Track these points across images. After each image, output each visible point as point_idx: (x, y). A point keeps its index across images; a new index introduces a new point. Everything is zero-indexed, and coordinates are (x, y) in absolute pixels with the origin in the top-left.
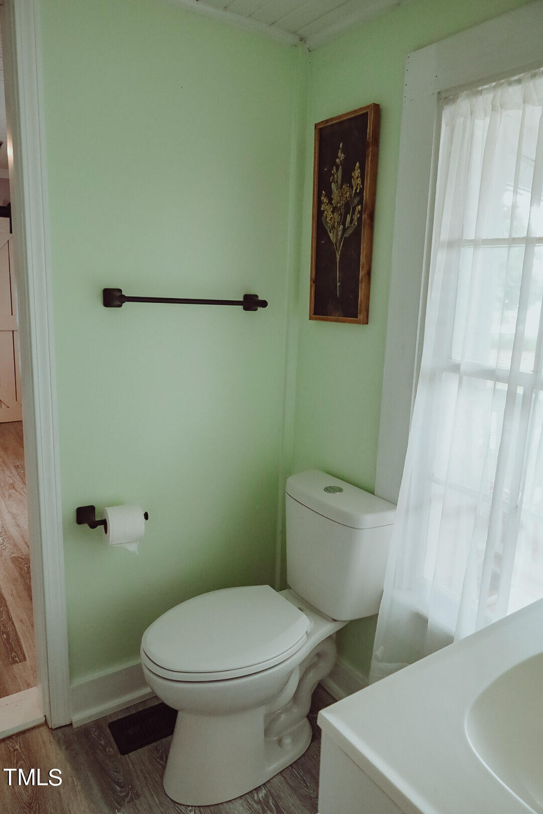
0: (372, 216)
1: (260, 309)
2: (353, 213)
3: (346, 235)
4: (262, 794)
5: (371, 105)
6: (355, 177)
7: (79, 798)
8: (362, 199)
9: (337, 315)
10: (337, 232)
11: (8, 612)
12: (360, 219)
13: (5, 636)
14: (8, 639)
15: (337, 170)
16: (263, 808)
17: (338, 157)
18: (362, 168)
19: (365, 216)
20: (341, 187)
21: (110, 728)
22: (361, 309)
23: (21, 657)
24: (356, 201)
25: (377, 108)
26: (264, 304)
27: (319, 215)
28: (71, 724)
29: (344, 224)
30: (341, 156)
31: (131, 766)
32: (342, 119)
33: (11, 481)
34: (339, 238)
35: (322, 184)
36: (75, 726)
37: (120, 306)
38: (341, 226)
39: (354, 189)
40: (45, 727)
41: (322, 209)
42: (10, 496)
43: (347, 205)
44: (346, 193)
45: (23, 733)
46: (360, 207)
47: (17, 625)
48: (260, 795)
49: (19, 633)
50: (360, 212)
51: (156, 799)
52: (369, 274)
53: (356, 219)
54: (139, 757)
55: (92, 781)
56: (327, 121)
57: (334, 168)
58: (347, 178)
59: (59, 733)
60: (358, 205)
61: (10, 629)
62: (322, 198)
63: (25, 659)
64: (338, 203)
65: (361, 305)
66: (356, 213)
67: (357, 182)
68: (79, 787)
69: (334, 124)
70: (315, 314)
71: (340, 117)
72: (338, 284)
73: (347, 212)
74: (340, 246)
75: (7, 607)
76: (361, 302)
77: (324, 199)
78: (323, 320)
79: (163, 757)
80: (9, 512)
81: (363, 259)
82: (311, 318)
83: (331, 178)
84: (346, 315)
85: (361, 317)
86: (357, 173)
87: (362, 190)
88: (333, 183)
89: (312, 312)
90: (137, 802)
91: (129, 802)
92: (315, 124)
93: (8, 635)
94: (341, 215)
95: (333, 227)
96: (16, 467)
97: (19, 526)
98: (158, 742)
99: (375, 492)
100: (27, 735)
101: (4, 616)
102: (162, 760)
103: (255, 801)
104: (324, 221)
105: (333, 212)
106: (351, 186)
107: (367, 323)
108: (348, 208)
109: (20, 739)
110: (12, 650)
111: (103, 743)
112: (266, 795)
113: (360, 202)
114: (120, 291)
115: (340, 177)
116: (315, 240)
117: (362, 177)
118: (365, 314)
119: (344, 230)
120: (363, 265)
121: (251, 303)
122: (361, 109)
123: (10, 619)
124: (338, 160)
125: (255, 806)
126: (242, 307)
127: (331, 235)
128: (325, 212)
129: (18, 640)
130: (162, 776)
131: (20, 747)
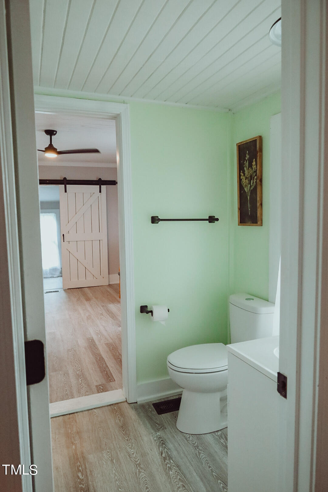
0: (261, 181)
1: (216, 222)
2: (254, 180)
3: (252, 189)
4: (219, 433)
5: (258, 136)
6: (254, 165)
7: (141, 427)
8: (256, 174)
9: (250, 222)
10: (248, 188)
11: (106, 363)
12: (256, 182)
13: (105, 372)
14: (107, 373)
15: (246, 162)
16: (219, 437)
17: (246, 157)
18: (256, 161)
19: (258, 181)
20: (248, 169)
21: (153, 405)
22: (259, 220)
23: (114, 380)
24: (254, 174)
25: (260, 138)
26: (217, 220)
27: (240, 180)
28: (137, 403)
29: (250, 184)
30: (248, 156)
31: (162, 418)
32: (247, 142)
33: (101, 312)
34: (248, 190)
35: (241, 168)
36: (138, 403)
37: (158, 223)
38: (249, 185)
39: (253, 169)
40: (126, 403)
41: (241, 178)
42: (101, 318)
43: (251, 176)
44: (250, 171)
45: (118, 403)
46: (256, 177)
47: (110, 369)
48: (218, 434)
49: (111, 371)
50: (256, 179)
51: (173, 430)
52: (261, 204)
53: (255, 182)
54: (166, 416)
55: (147, 422)
56: (241, 142)
57: (245, 161)
58: (250, 165)
59: (132, 405)
60: (255, 176)
61: (107, 370)
62: (241, 174)
63: (115, 381)
64: (247, 175)
65: (259, 218)
66: (255, 179)
67: (254, 167)
68: (142, 423)
69: (244, 144)
70: (240, 223)
71: (246, 141)
72: (249, 210)
73: (251, 179)
74: (249, 193)
75: (105, 361)
76: (259, 217)
77: (242, 174)
78: (244, 225)
79: (176, 417)
80: (102, 325)
81: (258, 199)
82: (239, 225)
83: (244, 165)
84: (253, 223)
85: (259, 223)
86: (254, 163)
87: (256, 170)
88: (245, 168)
89: (239, 222)
90: (165, 430)
91: (162, 430)
92: (237, 144)
93: (107, 372)
94: (249, 180)
95: (246, 186)
96: (103, 306)
97: (106, 331)
98: (174, 412)
99: (269, 299)
100: (119, 404)
101: (104, 365)
102: (176, 418)
103: (216, 435)
104: (242, 183)
105: (246, 179)
106: (252, 169)
107: (262, 226)
108: (251, 178)
109: (116, 405)
110: (109, 377)
111: (150, 410)
112: (221, 434)
113: (256, 175)
114: (158, 217)
115: (247, 164)
116: (239, 192)
117: (256, 165)
118: (261, 222)
119: (251, 187)
120: (258, 201)
121: (212, 219)
122: (254, 138)
123: (107, 366)
124: (246, 158)
125: (216, 436)
126: (208, 221)
127: (245, 189)
128: (243, 179)
129: (111, 374)
130: (176, 423)
131: (117, 408)
